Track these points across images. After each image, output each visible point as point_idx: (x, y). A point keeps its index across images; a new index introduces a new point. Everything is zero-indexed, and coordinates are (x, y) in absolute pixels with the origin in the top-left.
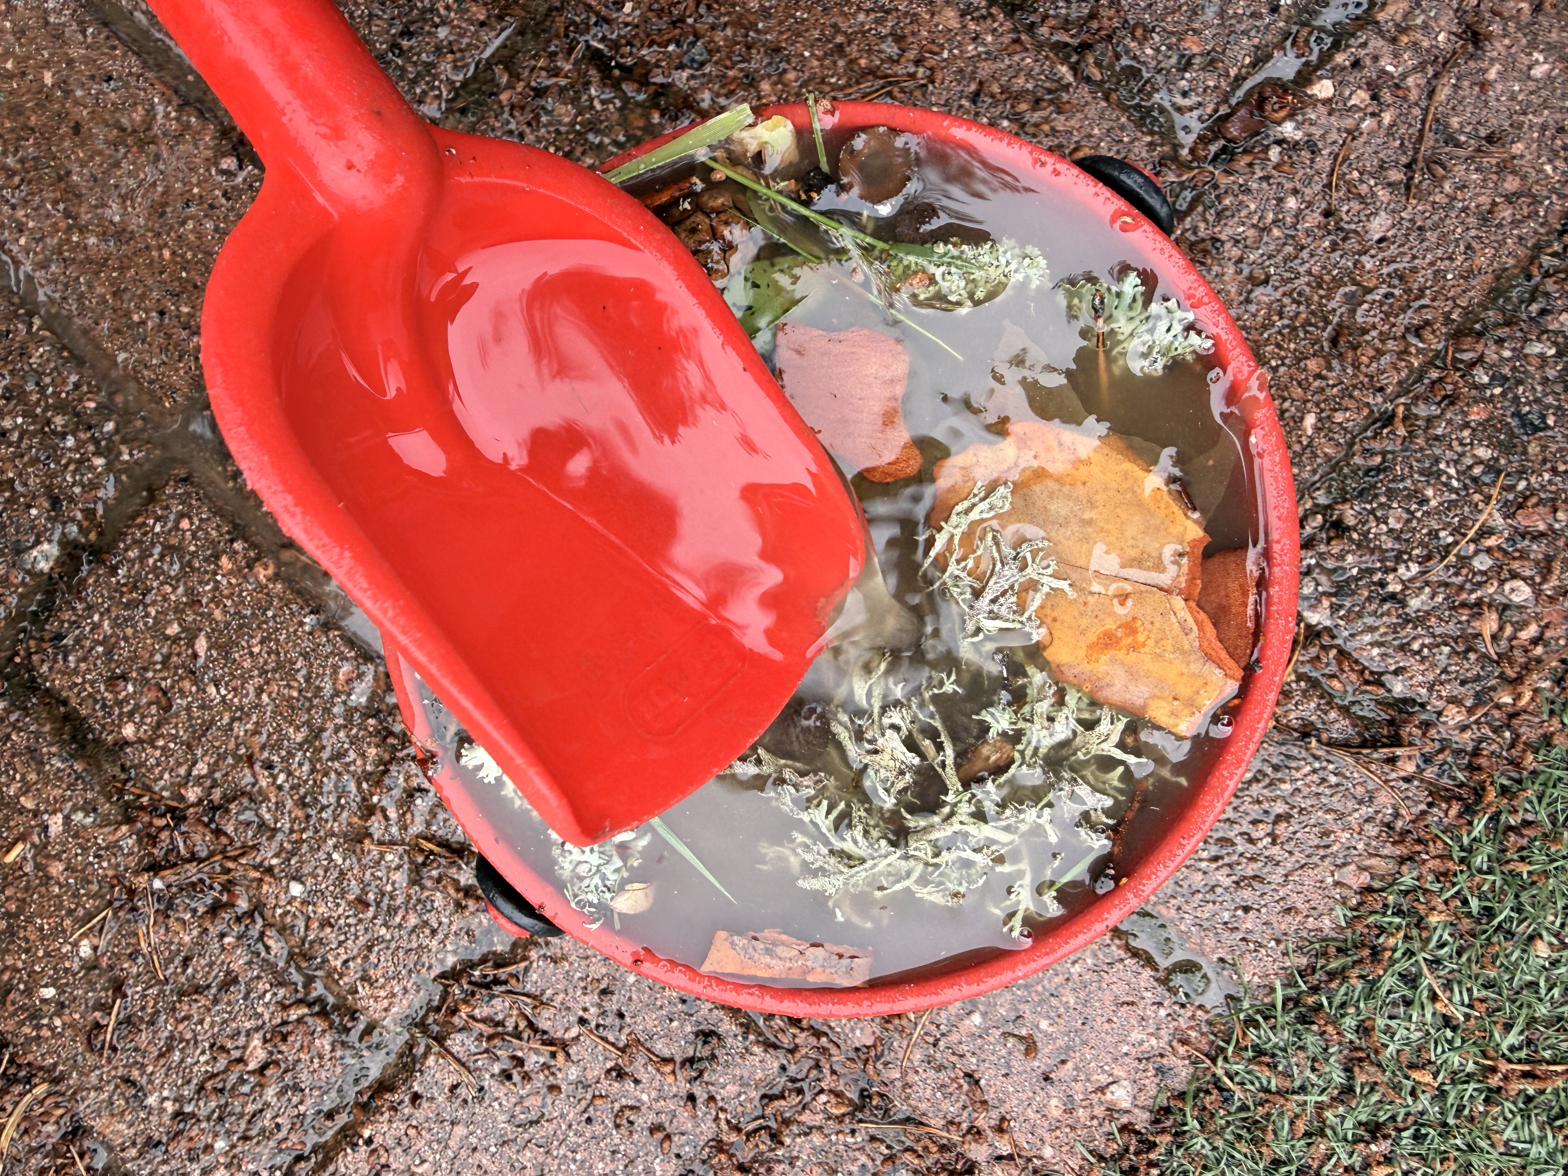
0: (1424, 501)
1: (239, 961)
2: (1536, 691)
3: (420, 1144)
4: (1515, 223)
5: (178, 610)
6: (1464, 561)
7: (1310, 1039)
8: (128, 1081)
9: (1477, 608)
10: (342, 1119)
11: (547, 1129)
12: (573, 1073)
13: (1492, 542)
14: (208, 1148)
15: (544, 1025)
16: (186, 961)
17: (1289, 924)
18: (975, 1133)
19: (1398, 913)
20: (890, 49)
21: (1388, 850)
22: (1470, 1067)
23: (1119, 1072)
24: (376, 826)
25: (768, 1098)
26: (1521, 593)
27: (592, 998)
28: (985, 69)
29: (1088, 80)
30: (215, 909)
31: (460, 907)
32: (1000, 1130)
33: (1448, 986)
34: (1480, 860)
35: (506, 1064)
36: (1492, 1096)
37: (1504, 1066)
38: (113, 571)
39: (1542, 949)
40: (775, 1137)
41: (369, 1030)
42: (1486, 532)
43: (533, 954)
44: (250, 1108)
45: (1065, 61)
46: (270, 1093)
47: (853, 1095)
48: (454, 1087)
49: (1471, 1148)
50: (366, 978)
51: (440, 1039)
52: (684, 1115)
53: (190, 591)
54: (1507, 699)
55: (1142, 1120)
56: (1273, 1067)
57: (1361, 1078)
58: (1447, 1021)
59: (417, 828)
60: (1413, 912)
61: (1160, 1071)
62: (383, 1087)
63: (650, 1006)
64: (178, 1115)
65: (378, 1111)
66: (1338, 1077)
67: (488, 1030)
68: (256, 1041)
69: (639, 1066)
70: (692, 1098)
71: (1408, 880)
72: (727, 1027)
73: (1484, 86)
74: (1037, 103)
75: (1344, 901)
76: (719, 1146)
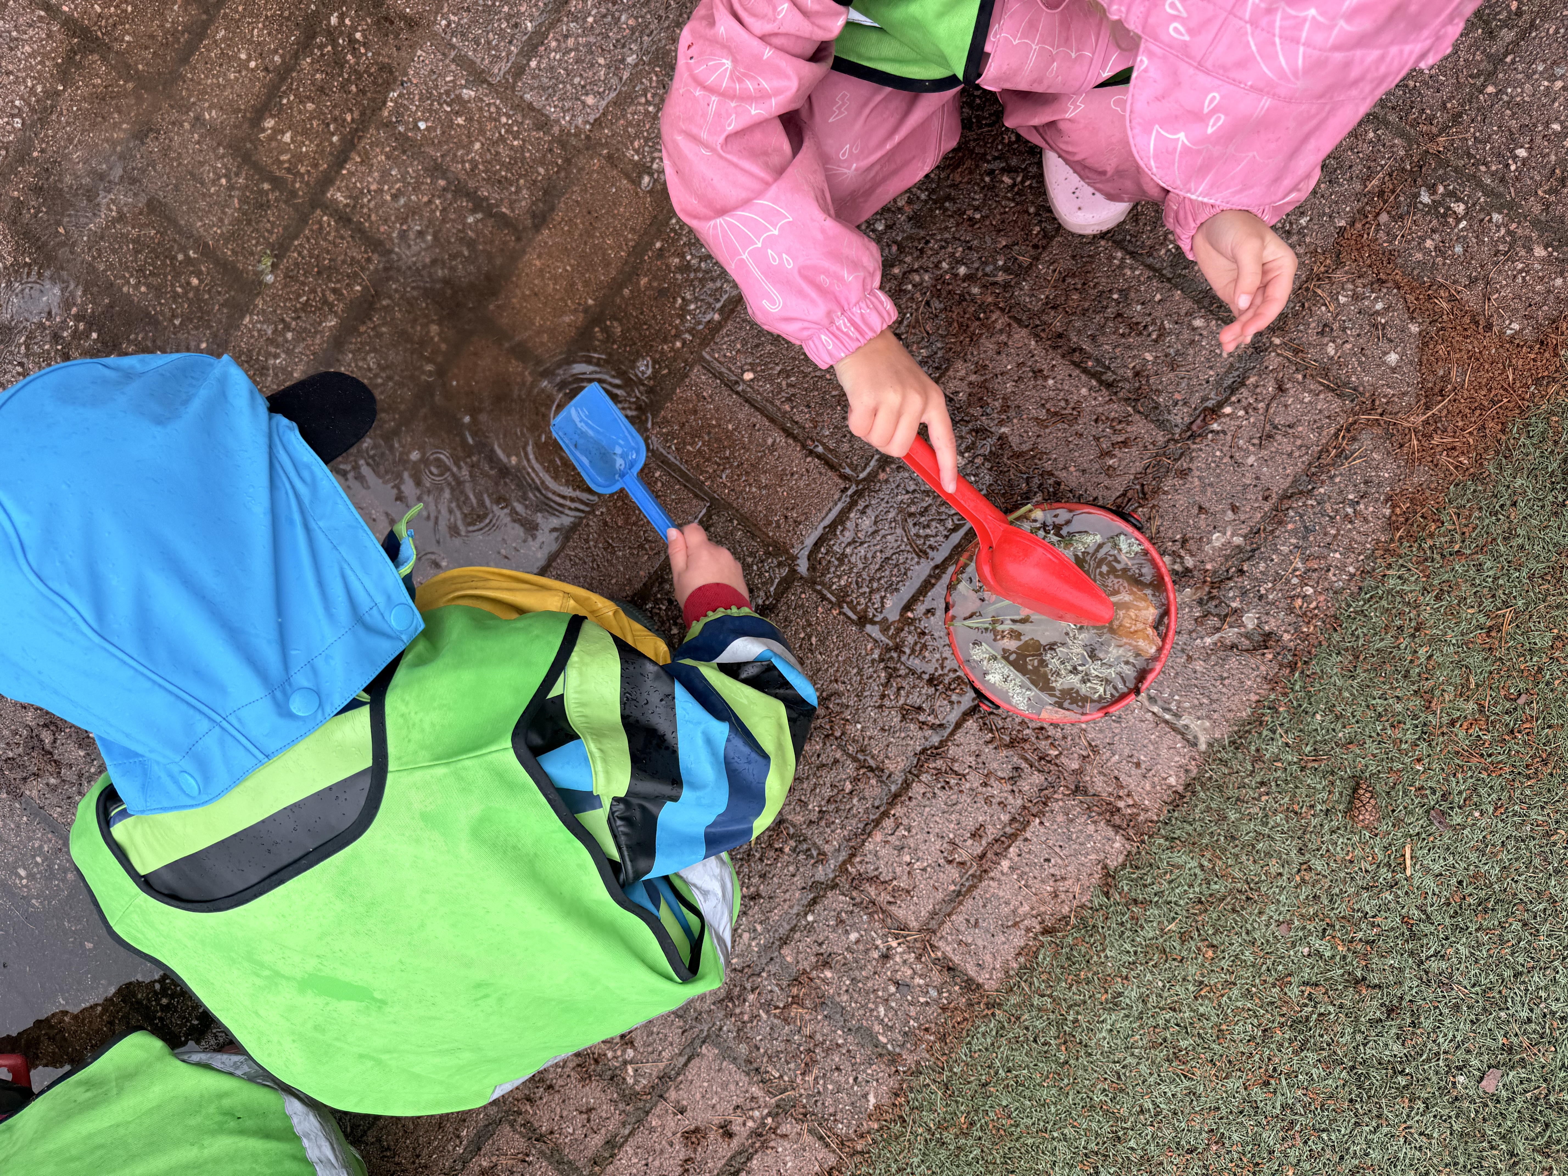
0: (1272, 560)
1: (838, 755)
2: (1316, 626)
3: (913, 815)
4: (1300, 456)
5: (804, 628)
6: (1288, 581)
7: (1240, 755)
8: (800, 800)
9: (1293, 598)
10: (882, 809)
11: (959, 806)
12: (968, 785)
13: (1298, 573)
14: (833, 822)
15: (956, 769)
16: (819, 756)
17: (1230, 715)
18: (1120, 797)
19: (1269, 708)
20: (1063, 404)
21: (1265, 687)
22: (1295, 760)
23: (1172, 773)
24: (887, 703)
25: (1041, 790)
26: (1309, 591)
27: (972, 759)
28: (1100, 410)
29: (1139, 412)
30: (827, 736)
31: (920, 728)
32: (1128, 795)
33: (1286, 732)
34: (1297, 688)
35: (943, 784)
36: (1303, 769)
37: (1305, 758)
38: (777, 615)
39: (1318, 717)
40: (1045, 804)
41: (890, 776)
42: (1295, 570)
43: (950, 744)
44: (848, 807)
45: (1129, 405)
46: (855, 801)
47: (1073, 787)
48: (924, 794)
49: (1296, 787)
50: (887, 757)
51: (918, 776)
52: (1010, 798)
53: (807, 621)
54: (1305, 630)
55: (1180, 789)
56: (1226, 766)
57: (1257, 766)
58: (1287, 744)
59: (901, 702)
60: (1274, 708)
61: (1187, 771)
62: (896, 796)
63: (995, 759)
64: (820, 812)
65: (896, 804)
66: (1250, 768)
67: (935, 772)
68: (848, 783)
69: (992, 781)
70: (1013, 791)
71: (1273, 697)
72: (1024, 765)
73: (1286, 406)
74: (1120, 422)
75: (1250, 706)
76: (1024, 807)
